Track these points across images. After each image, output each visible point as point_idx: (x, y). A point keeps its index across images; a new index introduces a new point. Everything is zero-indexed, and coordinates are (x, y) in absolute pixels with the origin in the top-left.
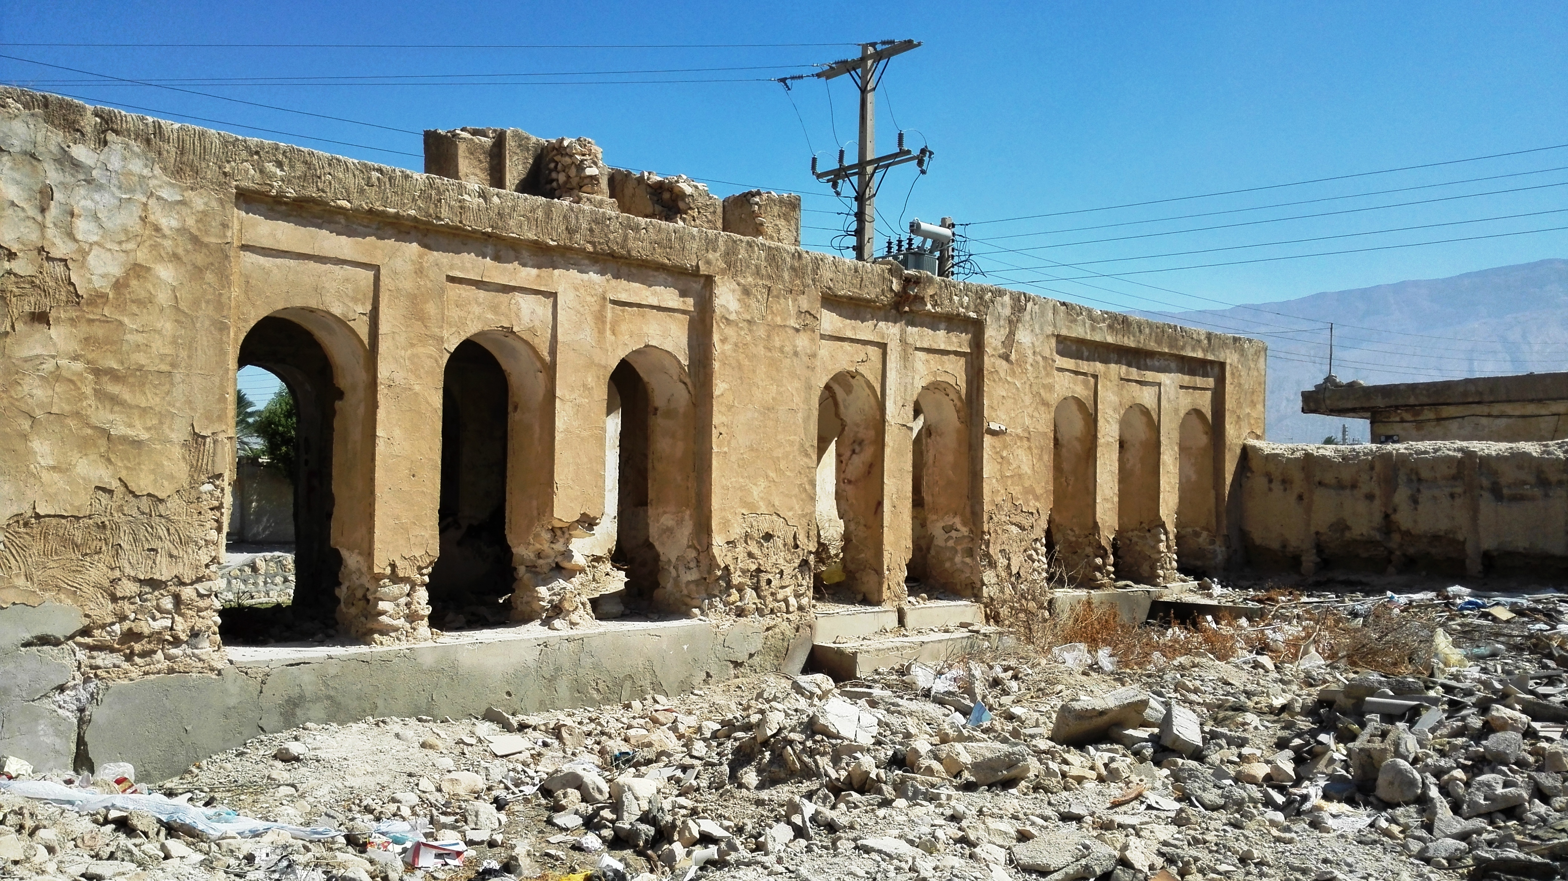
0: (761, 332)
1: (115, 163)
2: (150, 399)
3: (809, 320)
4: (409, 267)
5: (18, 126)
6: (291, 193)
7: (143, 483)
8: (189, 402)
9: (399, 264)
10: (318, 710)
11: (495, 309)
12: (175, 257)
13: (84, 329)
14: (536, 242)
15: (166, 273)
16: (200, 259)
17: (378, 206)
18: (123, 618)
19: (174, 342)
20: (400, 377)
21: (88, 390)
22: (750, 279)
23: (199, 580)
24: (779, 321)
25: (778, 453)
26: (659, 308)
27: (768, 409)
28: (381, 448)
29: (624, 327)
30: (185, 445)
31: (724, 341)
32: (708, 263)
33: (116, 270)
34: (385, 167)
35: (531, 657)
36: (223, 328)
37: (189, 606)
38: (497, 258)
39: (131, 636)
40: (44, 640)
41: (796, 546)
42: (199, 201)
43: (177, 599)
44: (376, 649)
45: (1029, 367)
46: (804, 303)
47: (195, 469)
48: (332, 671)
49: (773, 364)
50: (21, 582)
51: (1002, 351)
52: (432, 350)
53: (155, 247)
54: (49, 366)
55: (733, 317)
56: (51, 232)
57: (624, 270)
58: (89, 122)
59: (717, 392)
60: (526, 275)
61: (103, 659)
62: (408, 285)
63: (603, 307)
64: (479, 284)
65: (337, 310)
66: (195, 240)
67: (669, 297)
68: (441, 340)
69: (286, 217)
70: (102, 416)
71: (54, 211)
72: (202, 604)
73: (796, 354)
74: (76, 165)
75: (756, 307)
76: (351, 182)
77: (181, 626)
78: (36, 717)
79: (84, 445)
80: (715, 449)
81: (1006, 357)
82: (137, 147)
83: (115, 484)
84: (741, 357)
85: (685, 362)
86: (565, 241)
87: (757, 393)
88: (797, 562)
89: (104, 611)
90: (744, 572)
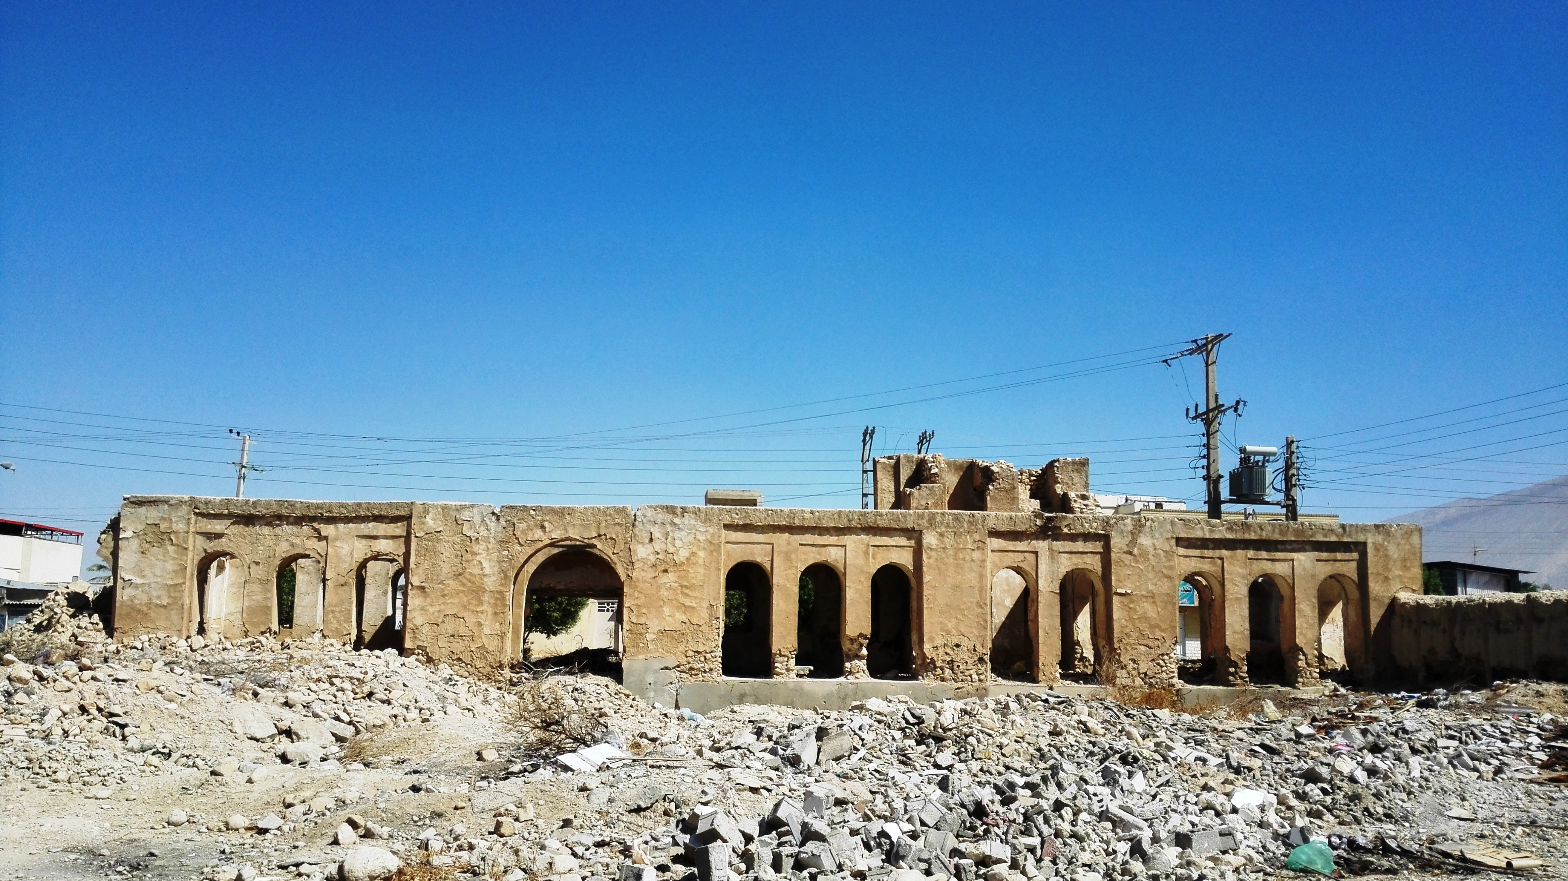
0: (951, 552)
1: (686, 522)
2: (697, 594)
3: (980, 544)
4: (785, 542)
5: (660, 515)
6: (741, 523)
7: (695, 621)
8: (709, 594)
9: (781, 542)
10: (751, 699)
11: (820, 554)
12: (704, 548)
13: (678, 574)
14: (834, 527)
15: (702, 554)
16: (712, 548)
17: (771, 523)
18: (689, 663)
19: (704, 575)
20: (781, 582)
21: (679, 592)
22: (944, 529)
23: (712, 652)
24: (961, 546)
25: (964, 607)
26: (896, 546)
27: (956, 588)
28: (775, 608)
29: (879, 556)
30: (708, 608)
31: (929, 558)
32: (919, 525)
33: (687, 555)
34: (774, 508)
35: (834, 689)
36: (719, 570)
37: (709, 660)
38: (820, 535)
39: (691, 669)
40: (667, 668)
41: (975, 650)
42: (711, 530)
43: (705, 657)
44: (773, 680)
45: (1150, 557)
46: (977, 537)
47: (711, 616)
48: (756, 686)
49: (958, 566)
50: (660, 650)
51: (1126, 549)
52: (794, 571)
53: (698, 546)
54: (668, 585)
55: (934, 547)
56: (669, 545)
57: (878, 532)
58: (679, 511)
59: (925, 580)
60: (833, 539)
61: (684, 675)
62: (785, 549)
63: (868, 549)
64: (812, 545)
65: (759, 560)
66: (711, 542)
67: (903, 541)
68: (797, 567)
69: (741, 531)
70: (683, 600)
71: (669, 539)
72: (714, 660)
73: (973, 560)
74: (675, 524)
75: (949, 541)
76: (762, 516)
77: (707, 667)
78: (664, 691)
79: (678, 608)
80: (925, 606)
81: (1130, 553)
82: (693, 516)
83: (687, 621)
84: (940, 564)
85: (911, 568)
86: (847, 524)
87: (950, 580)
88: (976, 658)
89: (683, 660)
90: (943, 661)
